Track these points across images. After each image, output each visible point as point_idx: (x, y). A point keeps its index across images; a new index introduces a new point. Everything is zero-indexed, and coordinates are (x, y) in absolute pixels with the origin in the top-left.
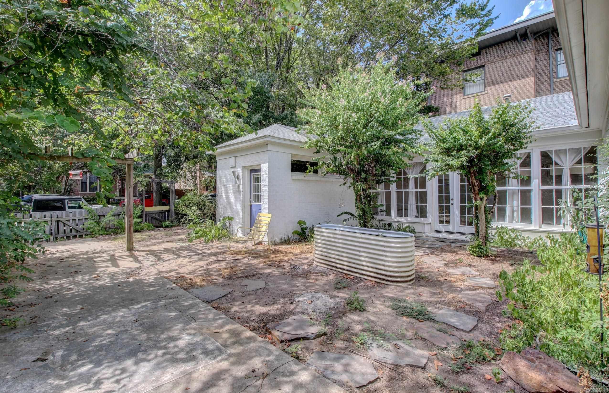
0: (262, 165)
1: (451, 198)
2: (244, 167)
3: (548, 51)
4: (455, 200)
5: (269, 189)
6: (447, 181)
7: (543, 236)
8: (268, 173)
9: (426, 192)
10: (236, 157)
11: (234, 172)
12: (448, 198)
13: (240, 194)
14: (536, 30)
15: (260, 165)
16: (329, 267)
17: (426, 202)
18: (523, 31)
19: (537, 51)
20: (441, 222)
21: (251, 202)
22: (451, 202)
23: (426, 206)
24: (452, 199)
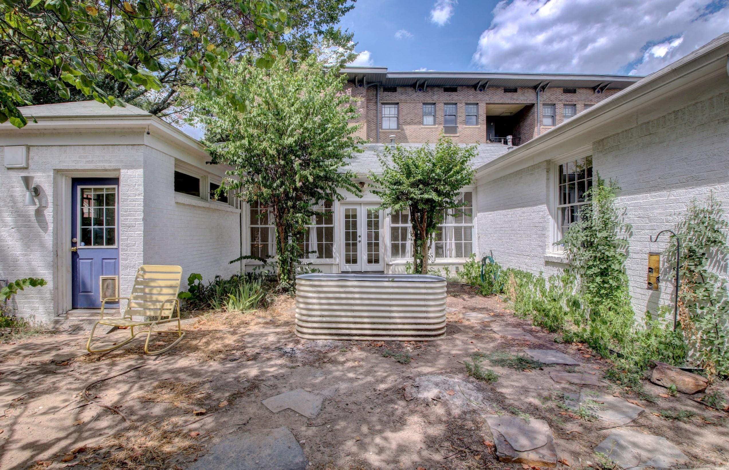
0: (122, 171)
1: (358, 235)
2: (58, 172)
3: (376, 102)
4: (363, 237)
5: (144, 219)
6: (355, 216)
7: (441, 268)
8: (141, 188)
9: (332, 228)
10: (28, 147)
11: (27, 180)
12: (355, 234)
13: (45, 228)
14: (369, 81)
15: (120, 169)
16: (336, 338)
17: (332, 240)
18: (361, 77)
19: (368, 100)
20: (348, 261)
21: (74, 244)
22: (358, 239)
23: (332, 244)
24: (360, 236)
